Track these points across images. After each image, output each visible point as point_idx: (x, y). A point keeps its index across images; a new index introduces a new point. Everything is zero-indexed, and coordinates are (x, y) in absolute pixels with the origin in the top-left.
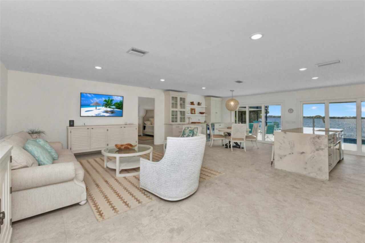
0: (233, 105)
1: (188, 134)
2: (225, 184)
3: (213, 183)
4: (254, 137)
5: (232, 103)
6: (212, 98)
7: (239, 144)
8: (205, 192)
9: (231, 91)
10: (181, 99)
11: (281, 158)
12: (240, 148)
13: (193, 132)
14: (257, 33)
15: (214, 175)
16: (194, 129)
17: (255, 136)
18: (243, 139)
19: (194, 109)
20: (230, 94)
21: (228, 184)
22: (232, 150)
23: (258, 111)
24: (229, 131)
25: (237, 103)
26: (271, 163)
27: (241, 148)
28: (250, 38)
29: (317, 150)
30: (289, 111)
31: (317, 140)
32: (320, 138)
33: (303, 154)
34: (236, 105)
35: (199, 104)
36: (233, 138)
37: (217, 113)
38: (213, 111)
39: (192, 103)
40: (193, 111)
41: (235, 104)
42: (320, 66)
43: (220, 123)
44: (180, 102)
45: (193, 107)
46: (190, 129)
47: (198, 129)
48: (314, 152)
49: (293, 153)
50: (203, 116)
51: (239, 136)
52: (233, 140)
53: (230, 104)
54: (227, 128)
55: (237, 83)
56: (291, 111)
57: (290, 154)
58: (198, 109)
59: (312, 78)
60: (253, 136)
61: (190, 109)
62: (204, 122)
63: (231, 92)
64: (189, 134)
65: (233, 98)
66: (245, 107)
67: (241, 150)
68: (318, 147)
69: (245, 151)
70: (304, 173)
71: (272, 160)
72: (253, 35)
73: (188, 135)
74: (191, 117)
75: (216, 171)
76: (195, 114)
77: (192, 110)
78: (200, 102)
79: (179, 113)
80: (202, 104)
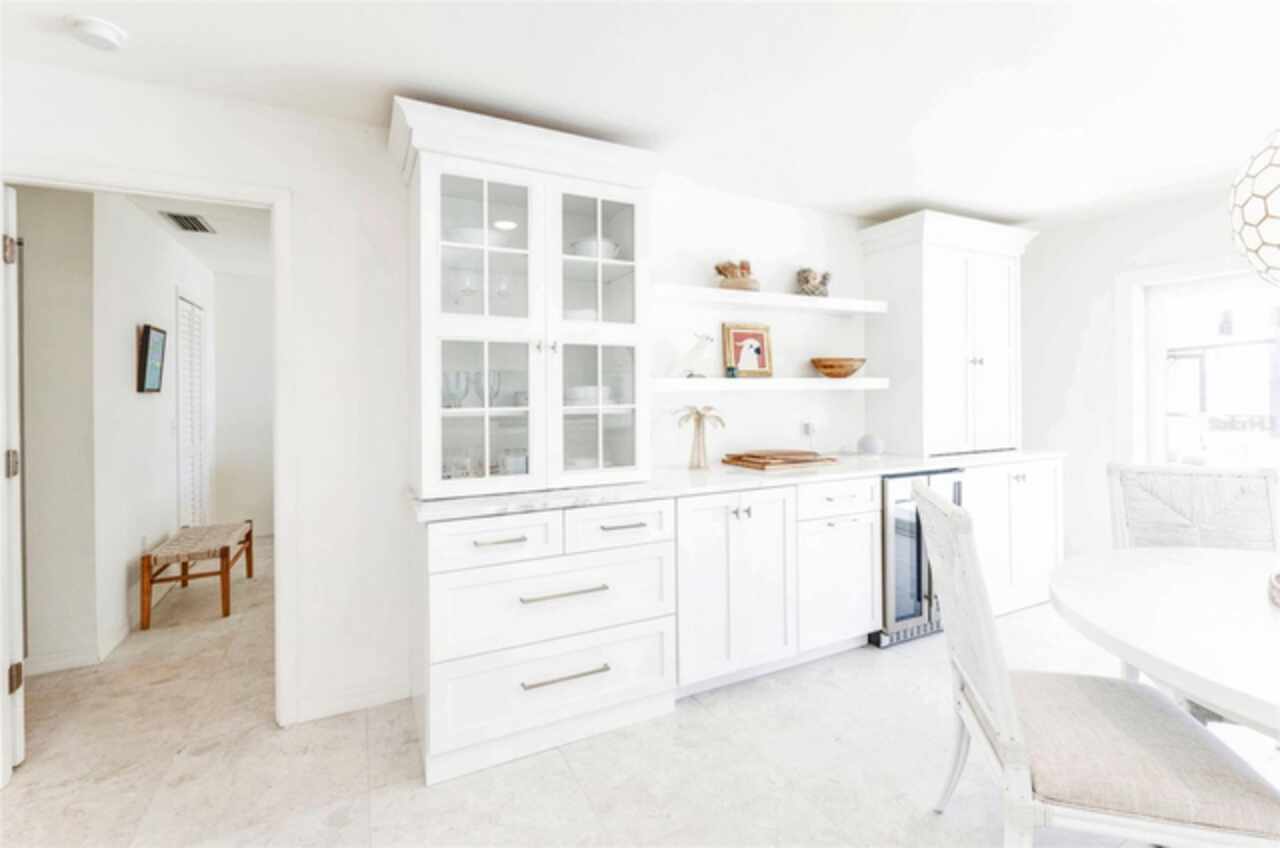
35: (805, 284)
39: (731, 273)
43: (1010, 451)
45: (739, 306)
50: (843, 392)
62: (855, 449)
76: (768, 375)
77: (740, 337)
78: (818, 268)
79: (557, 361)
80: (830, 286)
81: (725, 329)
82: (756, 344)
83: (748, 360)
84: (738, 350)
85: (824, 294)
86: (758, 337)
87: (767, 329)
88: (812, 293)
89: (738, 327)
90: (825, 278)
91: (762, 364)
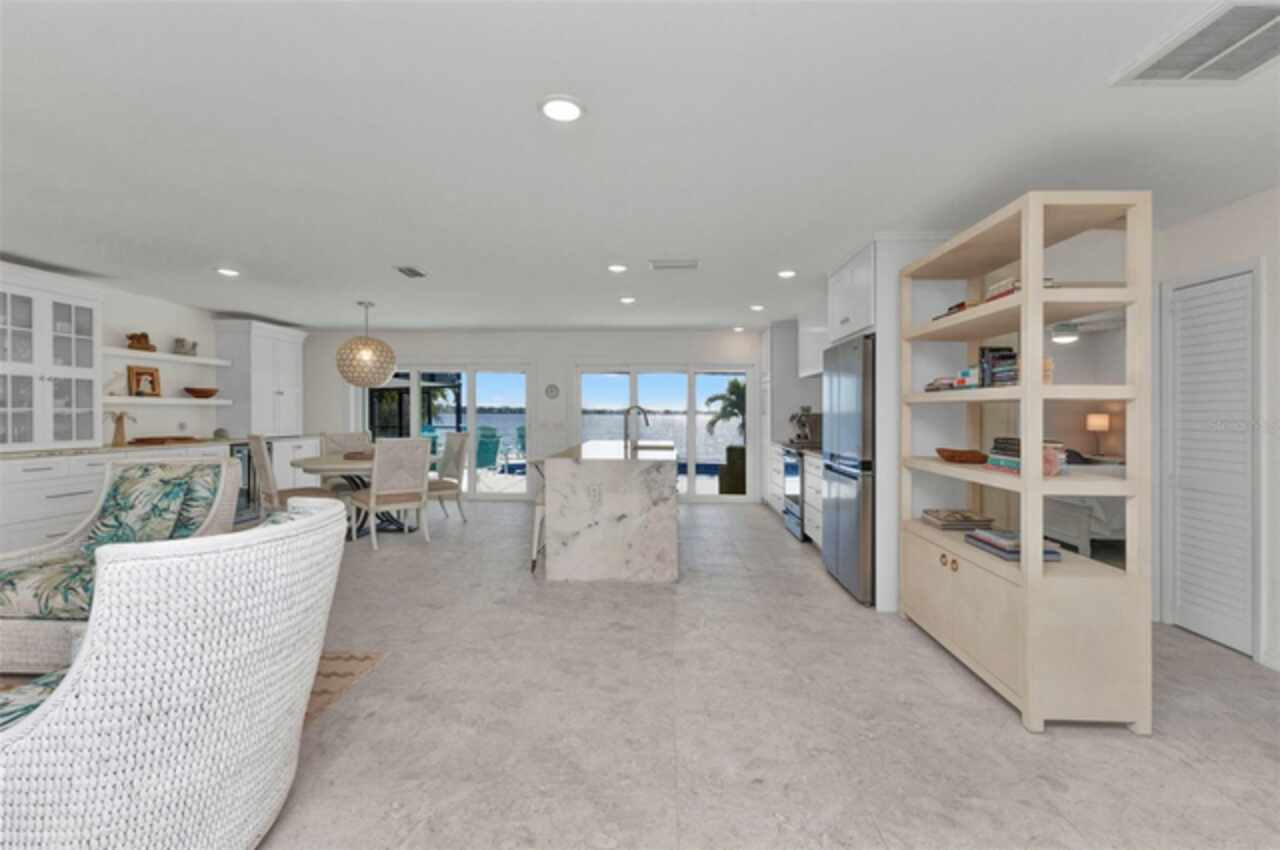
0: (369, 363)
1: (155, 501)
2: (411, 699)
3: (353, 719)
4: (452, 483)
5: (366, 355)
6: (255, 324)
7: (395, 515)
8: (332, 783)
9: (360, 303)
10: (61, 311)
11: (564, 544)
12: (400, 529)
13: (189, 491)
14: (567, 96)
15: (344, 675)
16: (189, 475)
17: (455, 481)
18: (416, 497)
19: (153, 375)
20: (354, 317)
21: (424, 696)
22: (376, 547)
23: (430, 388)
24: (357, 468)
25: (386, 354)
26: (530, 565)
27: (406, 529)
28: (540, 106)
29: (655, 503)
30: (547, 391)
31: (654, 474)
32: (662, 470)
33: (625, 520)
34: (385, 365)
35: (179, 346)
36: (378, 497)
37: (280, 393)
38: (262, 382)
39: (139, 341)
40: (141, 382)
41: (382, 359)
42: (659, 266)
43: (297, 437)
44: (55, 330)
45: (140, 358)
46: (158, 474)
47: (217, 475)
48: (649, 509)
49: (597, 523)
50: (207, 407)
51: (402, 483)
52: (377, 503)
53: (358, 357)
54: (341, 457)
55: (403, 276)
56: (552, 391)
57: (590, 526)
58: (173, 371)
59: (621, 297)
60: (446, 479)
61: (125, 372)
63: (362, 308)
64: (163, 505)
65: (370, 335)
66: (406, 376)
67: (407, 536)
68: (655, 495)
69: (428, 539)
70: (624, 574)
71: (534, 557)
72: (554, 99)
73: (155, 507)
74: (131, 412)
75: (347, 656)
76: (157, 395)
77: (139, 374)
78: (190, 339)
79: (49, 387)
80: (198, 349)
81: (130, 369)
82: (150, 378)
83: (145, 386)
84: (138, 381)
85: (194, 355)
86: (152, 375)
87: (157, 370)
88: (186, 354)
89: (137, 367)
90: (195, 345)
91: (153, 389)
